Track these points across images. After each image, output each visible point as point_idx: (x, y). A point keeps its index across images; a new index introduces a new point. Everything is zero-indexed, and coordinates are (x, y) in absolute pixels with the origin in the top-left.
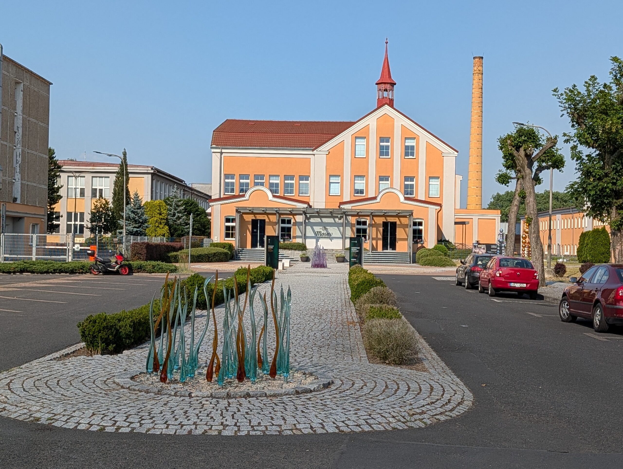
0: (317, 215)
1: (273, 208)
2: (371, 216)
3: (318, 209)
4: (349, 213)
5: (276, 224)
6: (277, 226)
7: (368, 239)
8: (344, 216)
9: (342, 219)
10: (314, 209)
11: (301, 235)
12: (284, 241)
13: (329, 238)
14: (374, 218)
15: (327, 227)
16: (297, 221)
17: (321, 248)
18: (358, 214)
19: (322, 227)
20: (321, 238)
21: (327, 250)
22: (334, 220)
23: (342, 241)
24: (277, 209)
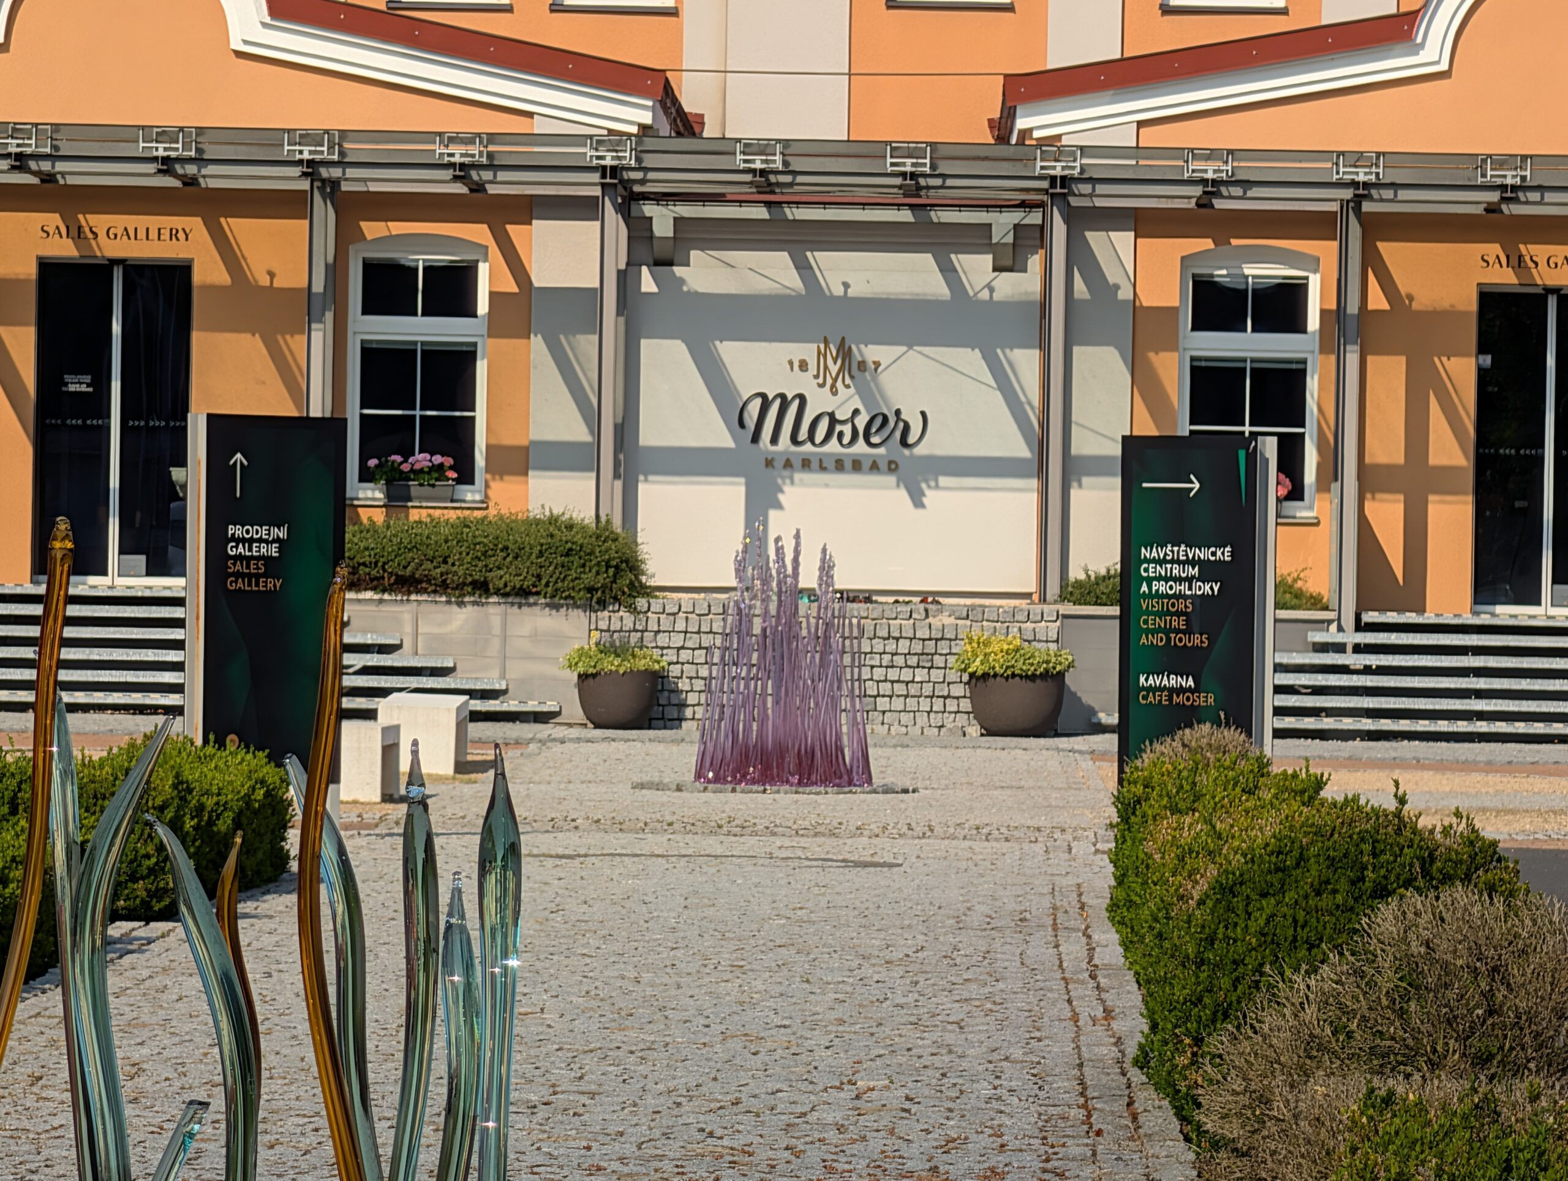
0: (760, 213)
1: (272, 137)
2: (1355, 229)
3: (763, 147)
4: (1107, 198)
5: (312, 316)
6: (320, 337)
7: (1323, 485)
8: (1059, 229)
9: (1035, 262)
10: (724, 146)
11: (580, 433)
12: (397, 498)
13: (893, 467)
14: (1385, 248)
15: (872, 353)
16: (539, 279)
17: (808, 579)
18: (1204, 203)
19: (808, 351)
20: (806, 464)
21: (867, 597)
22: (948, 270)
23: (1032, 499)
24: (324, 152)
